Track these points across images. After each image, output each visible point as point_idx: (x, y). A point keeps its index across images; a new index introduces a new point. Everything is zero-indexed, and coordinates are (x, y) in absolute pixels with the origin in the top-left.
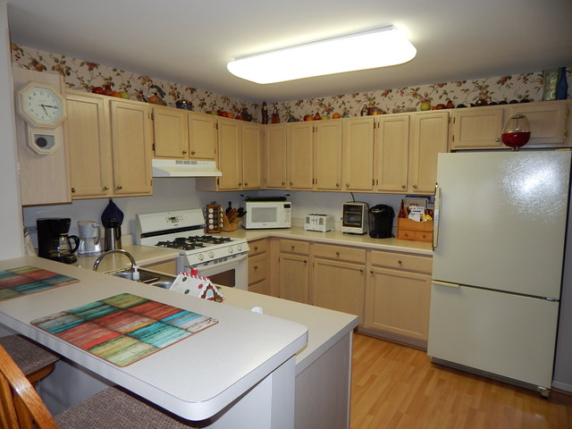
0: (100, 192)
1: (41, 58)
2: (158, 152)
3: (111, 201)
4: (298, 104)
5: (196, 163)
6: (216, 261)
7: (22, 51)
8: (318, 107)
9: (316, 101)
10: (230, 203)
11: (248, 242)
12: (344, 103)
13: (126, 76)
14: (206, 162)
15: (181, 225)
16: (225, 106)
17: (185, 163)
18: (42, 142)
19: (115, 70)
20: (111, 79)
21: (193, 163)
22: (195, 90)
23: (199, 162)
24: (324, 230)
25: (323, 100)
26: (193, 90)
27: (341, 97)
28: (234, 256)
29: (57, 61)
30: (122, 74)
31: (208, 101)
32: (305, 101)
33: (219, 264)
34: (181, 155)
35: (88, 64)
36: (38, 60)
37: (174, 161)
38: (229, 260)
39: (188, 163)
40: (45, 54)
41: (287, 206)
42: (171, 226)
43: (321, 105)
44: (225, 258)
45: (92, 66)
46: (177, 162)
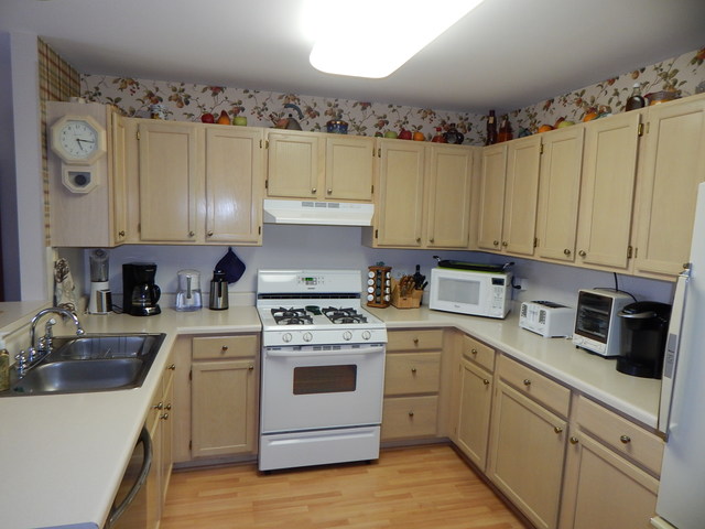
0: (186, 238)
1: (157, 89)
2: (272, 191)
3: (230, 249)
4: (546, 107)
5: (337, 206)
6: (317, 347)
7: (137, 84)
8: (574, 107)
9: (573, 97)
10: (418, 267)
11: (389, 330)
12: (617, 94)
13: (261, 97)
14: (356, 205)
15: (318, 289)
16: (425, 123)
17: (318, 205)
18: (81, 180)
19: (246, 91)
20: (240, 103)
21: (331, 206)
22: (369, 104)
23: (342, 204)
24: (546, 333)
25: (583, 92)
26: (365, 105)
27: (611, 82)
28: (356, 345)
29: (175, 90)
30: (257, 95)
31: (392, 118)
32: (556, 100)
33: (322, 352)
34: (310, 195)
35: (212, 89)
36: (154, 92)
37: (300, 202)
38: (343, 350)
39: (324, 205)
40: (162, 84)
41: (496, 282)
42: (304, 289)
43: (580, 102)
44: (337, 346)
45: (216, 90)
46: (304, 205)
